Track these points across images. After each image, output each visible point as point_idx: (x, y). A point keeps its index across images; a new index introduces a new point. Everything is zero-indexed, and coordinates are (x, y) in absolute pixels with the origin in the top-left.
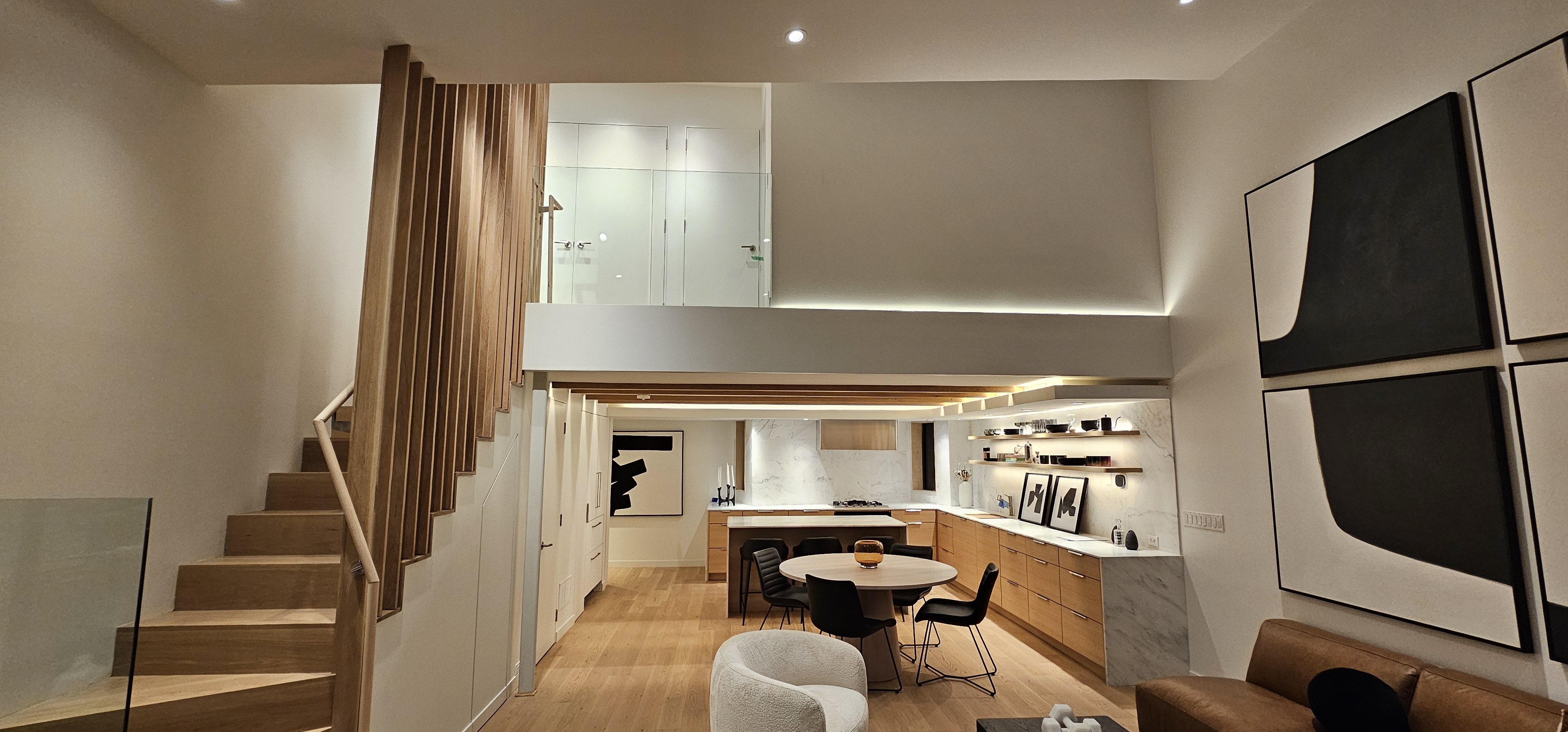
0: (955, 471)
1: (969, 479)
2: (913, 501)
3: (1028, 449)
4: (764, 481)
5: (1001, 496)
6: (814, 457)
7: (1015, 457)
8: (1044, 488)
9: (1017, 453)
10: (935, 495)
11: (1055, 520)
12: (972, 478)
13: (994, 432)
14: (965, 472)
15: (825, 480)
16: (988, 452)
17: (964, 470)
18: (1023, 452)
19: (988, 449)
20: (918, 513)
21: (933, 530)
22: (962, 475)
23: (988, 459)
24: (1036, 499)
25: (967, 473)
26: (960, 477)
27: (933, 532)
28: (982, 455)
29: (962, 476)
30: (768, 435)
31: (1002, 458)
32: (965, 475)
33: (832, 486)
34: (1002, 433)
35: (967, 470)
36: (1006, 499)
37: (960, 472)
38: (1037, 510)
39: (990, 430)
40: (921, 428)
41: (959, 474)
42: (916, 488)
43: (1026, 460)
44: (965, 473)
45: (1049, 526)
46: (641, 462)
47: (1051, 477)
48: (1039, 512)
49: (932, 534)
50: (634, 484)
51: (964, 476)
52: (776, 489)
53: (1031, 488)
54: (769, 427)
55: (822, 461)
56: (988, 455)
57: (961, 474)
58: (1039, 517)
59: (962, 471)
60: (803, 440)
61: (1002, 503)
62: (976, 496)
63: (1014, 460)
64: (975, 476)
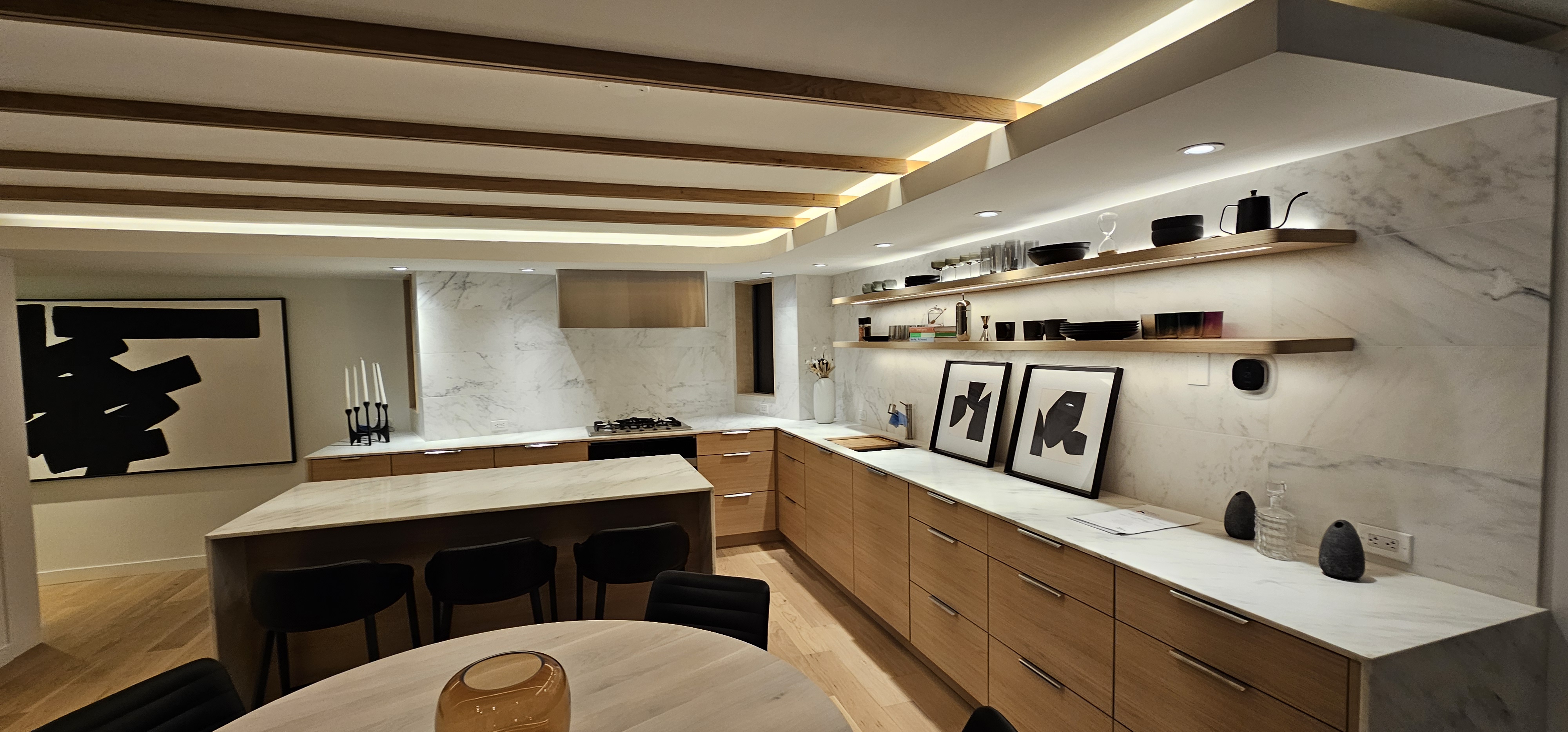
0: (807, 362)
1: (831, 374)
2: (739, 411)
3: (962, 313)
4: (451, 391)
5: (895, 406)
6: (558, 343)
7: (929, 330)
8: (993, 389)
9: (933, 322)
10: (774, 402)
11: (1023, 459)
12: (834, 373)
13: (883, 285)
14: (825, 362)
15: (580, 385)
16: (868, 325)
17: (822, 360)
18: (949, 319)
19: (867, 320)
20: (744, 436)
21: (770, 463)
22: (820, 367)
23: (867, 337)
24: (970, 412)
25: (827, 363)
26: (815, 372)
27: (769, 466)
28: (856, 331)
29: (818, 369)
30: (454, 303)
31: (902, 334)
32: (824, 369)
33: (595, 394)
34: (901, 285)
35: (828, 359)
36: (902, 410)
37: (817, 362)
38: (975, 433)
39: (875, 283)
40: (750, 293)
41: (814, 366)
42: (742, 391)
43: (957, 335)
44: (823, 363)
45: (1009, 471)
46: (186, 362)
47: (1009, 367)
48: (980, 439)
49: (767, 471)
50: (173, 408)
51: (821, 370)
52: (478, 405)
53: (958, 387)
54: (457, 287)
55: (573, 351)
56: (868, 330)
57: (817, 366)
58: (982, 449)
59: (819, 361)
60: (533, 311)
61: (895, 419)
62: (840, 402)
63: (929, 337)
64: (839, 370)
